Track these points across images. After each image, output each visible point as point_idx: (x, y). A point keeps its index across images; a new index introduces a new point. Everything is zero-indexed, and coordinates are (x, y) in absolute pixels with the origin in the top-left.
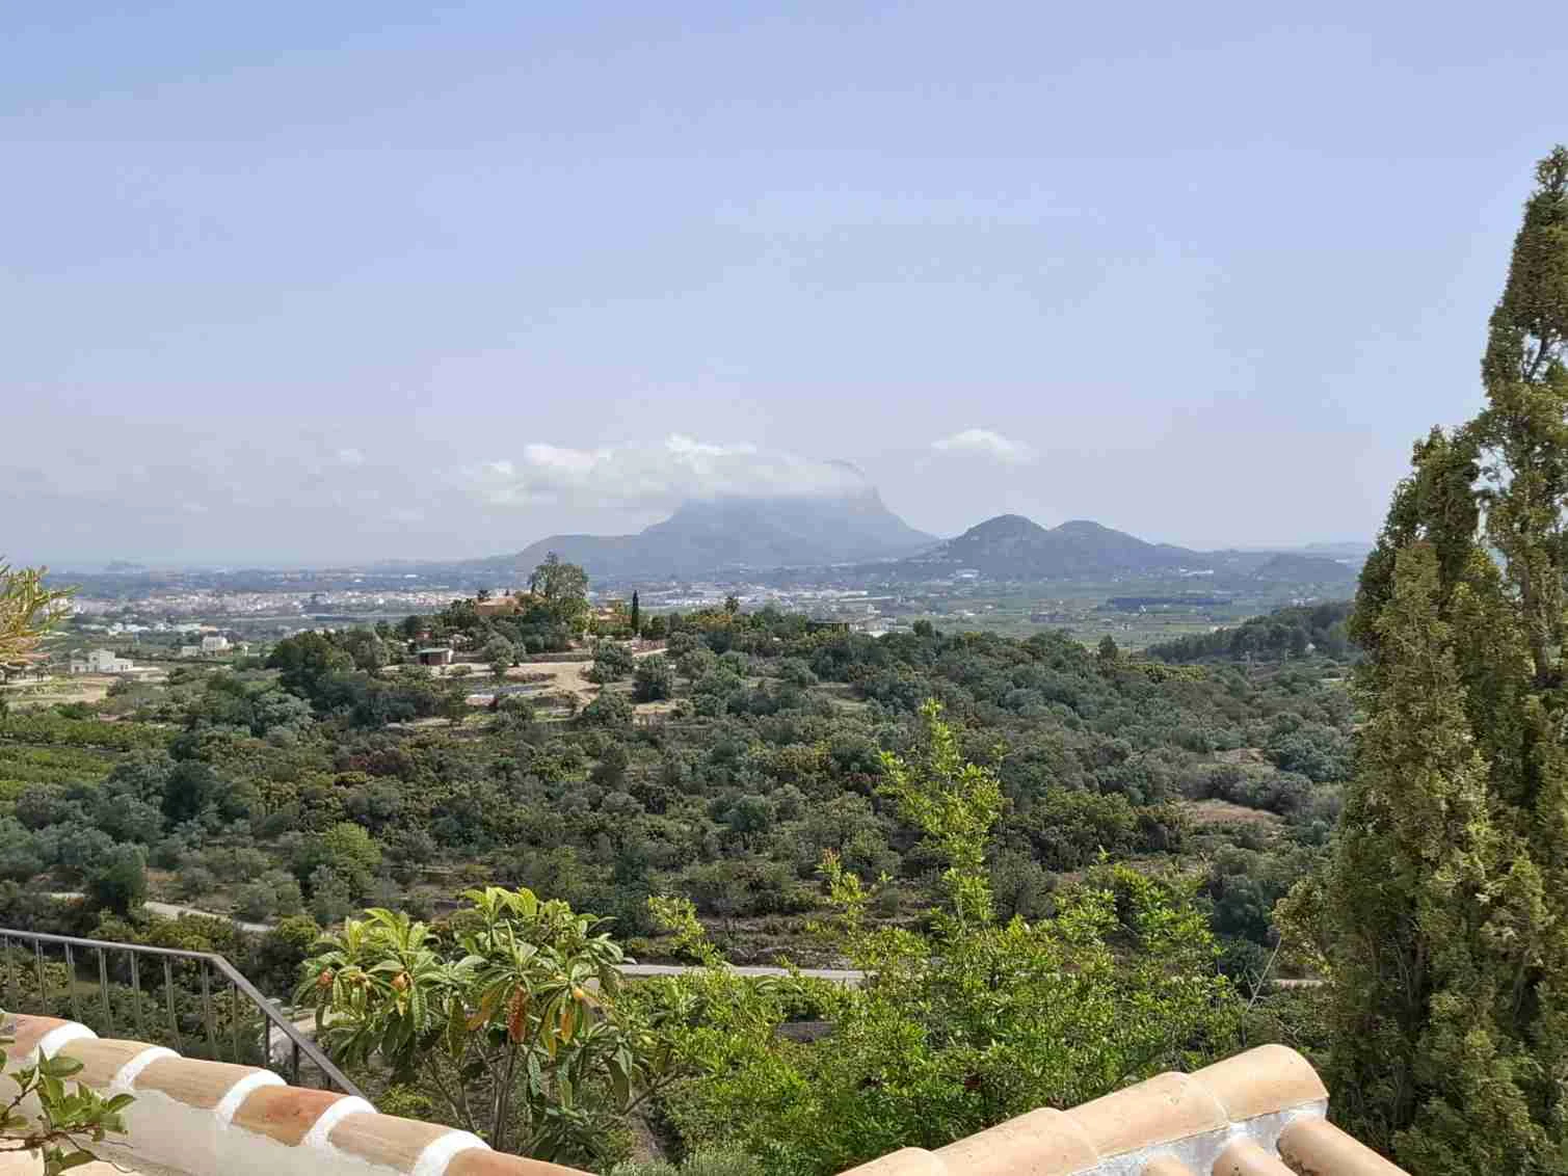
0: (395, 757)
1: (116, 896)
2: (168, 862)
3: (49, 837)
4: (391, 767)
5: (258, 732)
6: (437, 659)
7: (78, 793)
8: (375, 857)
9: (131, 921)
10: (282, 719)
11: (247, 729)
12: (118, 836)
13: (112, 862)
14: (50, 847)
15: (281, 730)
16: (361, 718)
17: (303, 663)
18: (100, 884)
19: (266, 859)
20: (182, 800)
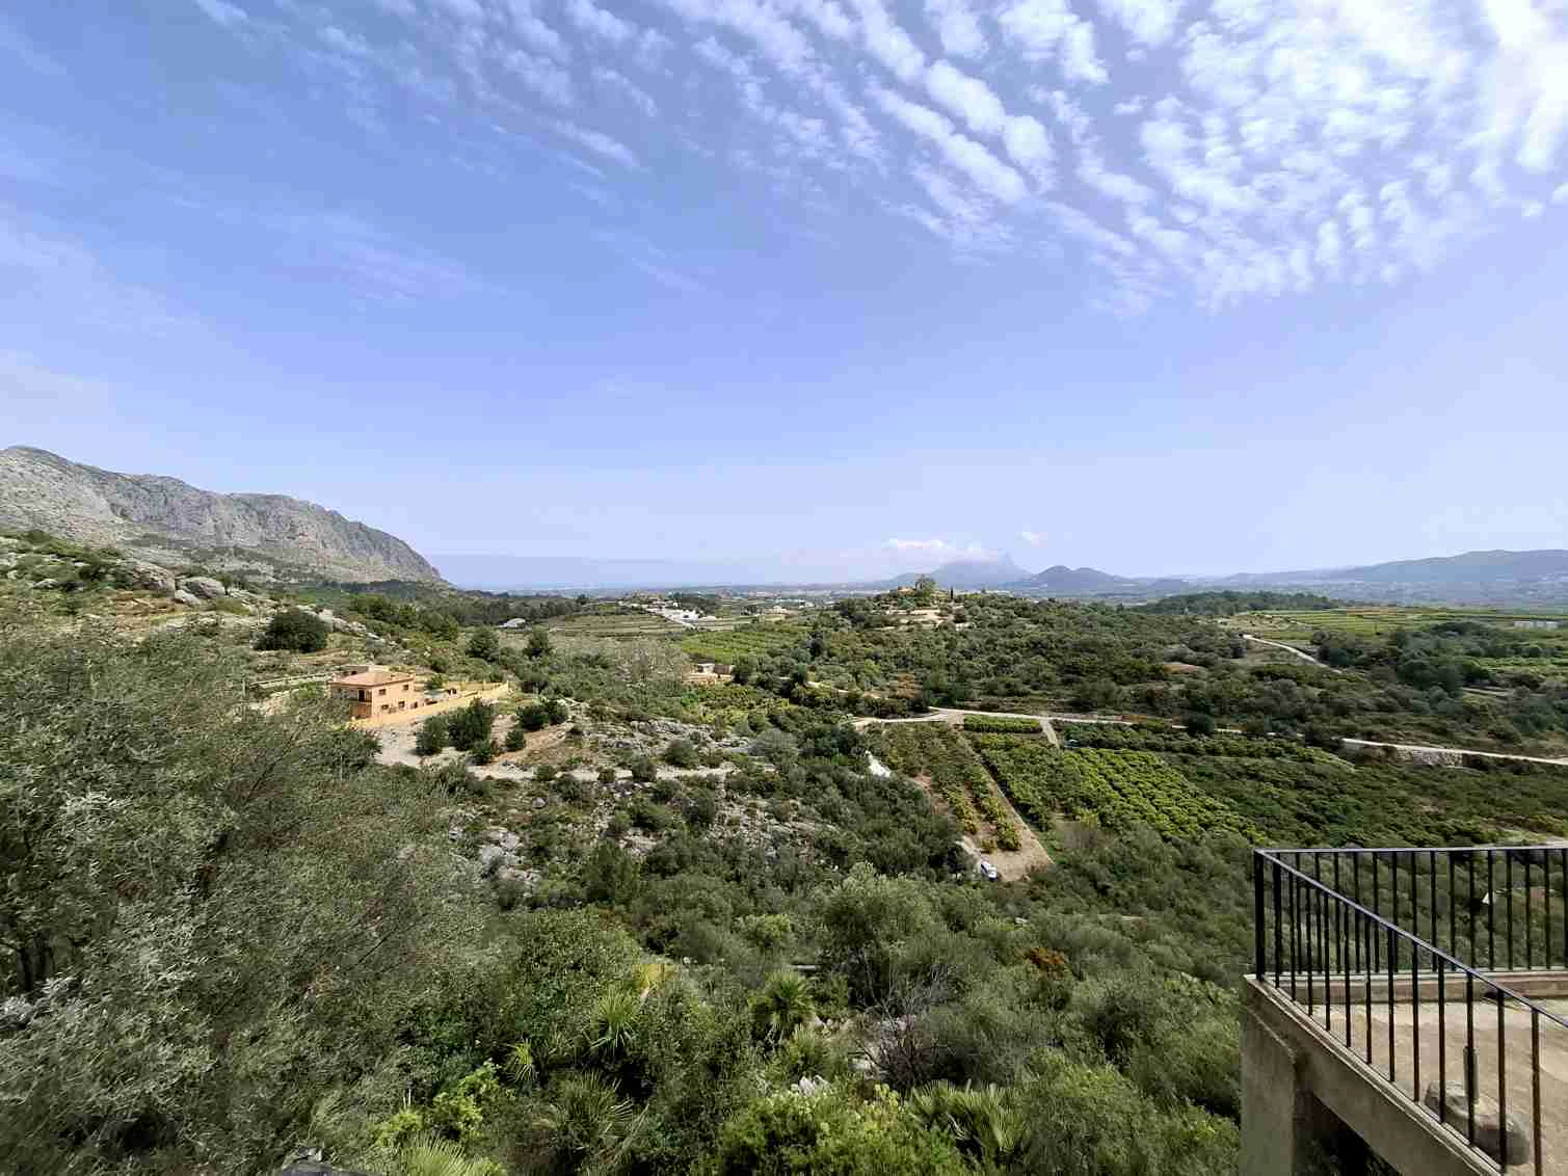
0: (882, 639)
1: (800, 679)
2: (813, 669)
3: (778, 660)
4: (881, 642)
5: (835, 630)
6: (887, 609)
7: (785, 647)
8: (877, 671)
9: (805, 687)
10: (843, 626)
11: (832, 629)
12: (798, 660)
13: (797, 668)
14: (779, 663)
15: (843, 629)
16: (867, 626)
17: (846, 609)
18: (795, 676)
19: (843, 670)
20: (816, 650)
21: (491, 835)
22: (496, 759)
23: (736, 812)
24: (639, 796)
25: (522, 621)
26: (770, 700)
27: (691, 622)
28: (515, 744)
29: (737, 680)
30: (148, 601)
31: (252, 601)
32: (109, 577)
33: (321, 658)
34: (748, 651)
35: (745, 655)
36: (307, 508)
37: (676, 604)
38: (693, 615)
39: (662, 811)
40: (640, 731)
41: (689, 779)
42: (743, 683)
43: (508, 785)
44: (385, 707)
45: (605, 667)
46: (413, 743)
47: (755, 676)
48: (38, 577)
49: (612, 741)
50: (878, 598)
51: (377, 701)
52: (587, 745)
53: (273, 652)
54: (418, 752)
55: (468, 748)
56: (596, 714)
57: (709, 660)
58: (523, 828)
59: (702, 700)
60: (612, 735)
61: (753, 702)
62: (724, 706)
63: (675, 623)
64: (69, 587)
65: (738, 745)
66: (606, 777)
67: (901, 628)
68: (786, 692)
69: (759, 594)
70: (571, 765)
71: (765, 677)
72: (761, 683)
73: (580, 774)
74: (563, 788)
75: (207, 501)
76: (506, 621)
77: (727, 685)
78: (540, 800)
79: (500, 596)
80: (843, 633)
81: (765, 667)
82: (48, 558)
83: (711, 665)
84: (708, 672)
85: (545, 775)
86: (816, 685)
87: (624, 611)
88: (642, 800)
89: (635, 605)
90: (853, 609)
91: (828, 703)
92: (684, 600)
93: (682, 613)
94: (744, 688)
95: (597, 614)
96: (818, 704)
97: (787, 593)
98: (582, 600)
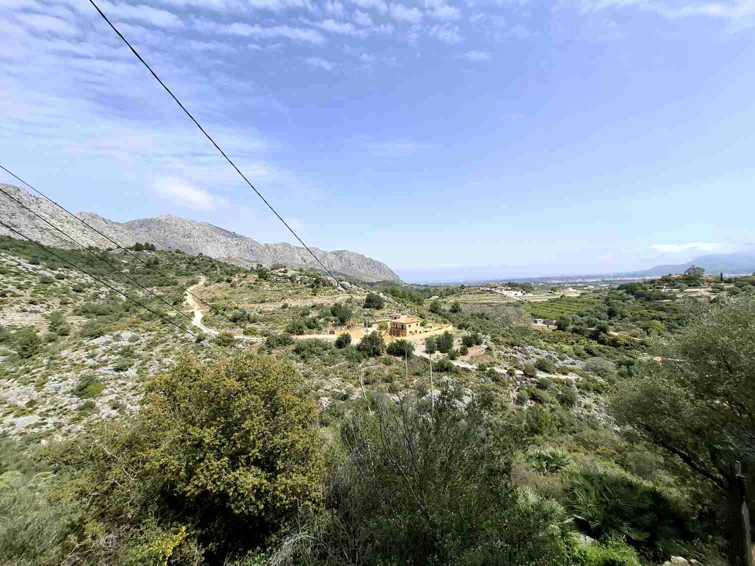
0: (663, 307)
1: (604, 330)
2: (611, 324)
3: (585, 318)
4: (662, 309)
5: (623, 301)
6: (662, 288)
7: (589, 311)
8: (663, 327)
9: (608, 334)
10: (628, 299)
11: (621, 301)
12: (600, 319)
13: (600, 323)
14: (586, 320)
15: (629, 301)
16: (648, 299)
17: (630, 289)
18: (599, 327)
19: (634, 326)
20: (611, 314)
21: (466, 392)
22: (458, 358)
23: (587, 401)
24: (529, 384)
25: (437, 297)
26: (583, 340)
27: (519, 297)
28: (464, 352)
29: (560, 328)
30: (332, 291)
31: (358, 290)
32: (321, 283)
33: (383, 312)
34: (562, 313)
35: (561, 315)
36: (353, 254)
37: (509, 288)
38: (519, 294)
39: (544, 394)
40: (520, 352)
41: (554, 379)
42: (563, 330)
43: (467, 370)
44: (411, 332)
45: (487, 319)
46: (424, 348)
47: (571, 327)
48: (305, 283)
49: (507, 355)
50: (652, 282)
51: (408, 330)
52: (495, 356)
53: (369, 309)
54: (427, 352)
55: (445, 352)
56: (495, 340)
57: (540, 317)
58: (478, 391)
59: (541, 338)
60: (506, 352)
61: (574, 341)
62: (556, 343)
63: (511, 298)
64: (312, 286)
65: (575, 364)
66: (511, 373)
67: (677, 301)
68: (594, 336)
69: (554, 282)
70: (492, 364)
71: (578, 327)
72: (575, 331)
73: (497, 369)
74: (492, 375)
75: (325, 255)
76: (431, 297)
77: (554, 330)
78: (482, 379)
79: (424, 286)
80: (629, 303)
81: (576, 322)
82: (306, 277)
83: (542, 320)
84: (540, 324)
85: (481, 368)
86: (616, 334)
87: (483, 292)
88: (531, 387)
89: (488, 289)
90: (635, 290)
91: (627, 345)
92: (512, 286)
93: (513, 293)
94: (564, 333)
95: (470, 294)
96: (619, 345)
97: (571, 281)
98: (463, 287)
